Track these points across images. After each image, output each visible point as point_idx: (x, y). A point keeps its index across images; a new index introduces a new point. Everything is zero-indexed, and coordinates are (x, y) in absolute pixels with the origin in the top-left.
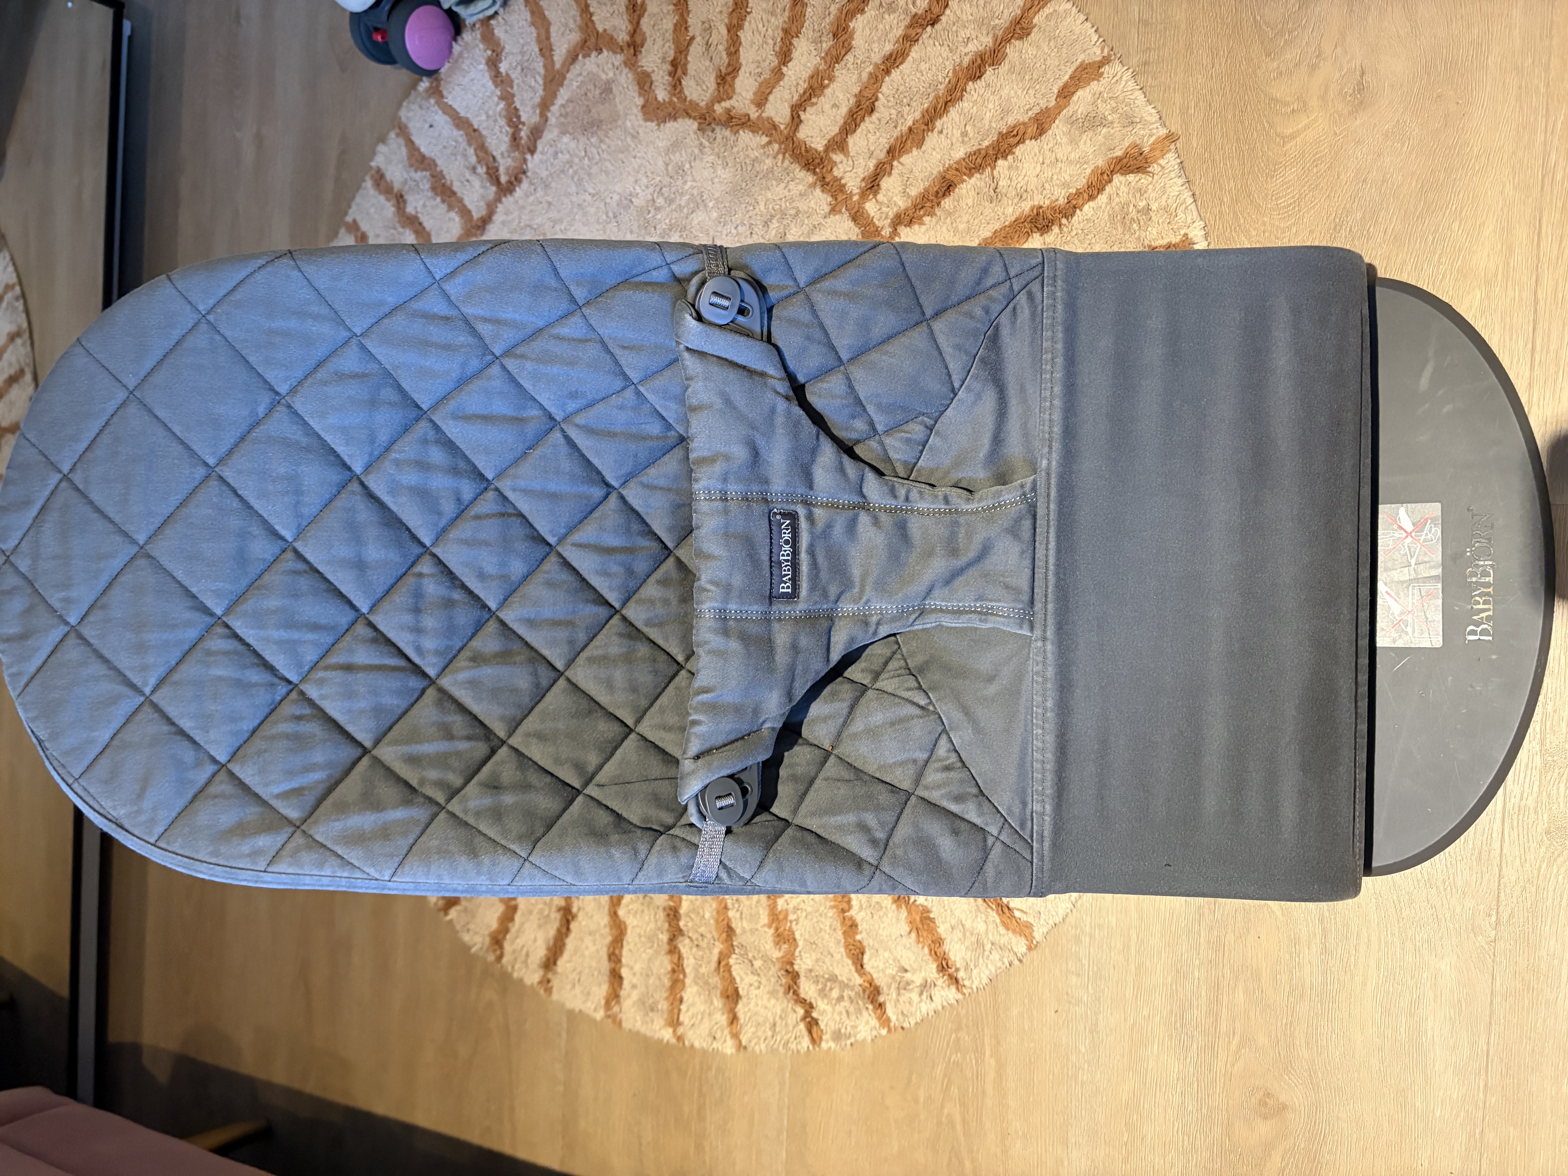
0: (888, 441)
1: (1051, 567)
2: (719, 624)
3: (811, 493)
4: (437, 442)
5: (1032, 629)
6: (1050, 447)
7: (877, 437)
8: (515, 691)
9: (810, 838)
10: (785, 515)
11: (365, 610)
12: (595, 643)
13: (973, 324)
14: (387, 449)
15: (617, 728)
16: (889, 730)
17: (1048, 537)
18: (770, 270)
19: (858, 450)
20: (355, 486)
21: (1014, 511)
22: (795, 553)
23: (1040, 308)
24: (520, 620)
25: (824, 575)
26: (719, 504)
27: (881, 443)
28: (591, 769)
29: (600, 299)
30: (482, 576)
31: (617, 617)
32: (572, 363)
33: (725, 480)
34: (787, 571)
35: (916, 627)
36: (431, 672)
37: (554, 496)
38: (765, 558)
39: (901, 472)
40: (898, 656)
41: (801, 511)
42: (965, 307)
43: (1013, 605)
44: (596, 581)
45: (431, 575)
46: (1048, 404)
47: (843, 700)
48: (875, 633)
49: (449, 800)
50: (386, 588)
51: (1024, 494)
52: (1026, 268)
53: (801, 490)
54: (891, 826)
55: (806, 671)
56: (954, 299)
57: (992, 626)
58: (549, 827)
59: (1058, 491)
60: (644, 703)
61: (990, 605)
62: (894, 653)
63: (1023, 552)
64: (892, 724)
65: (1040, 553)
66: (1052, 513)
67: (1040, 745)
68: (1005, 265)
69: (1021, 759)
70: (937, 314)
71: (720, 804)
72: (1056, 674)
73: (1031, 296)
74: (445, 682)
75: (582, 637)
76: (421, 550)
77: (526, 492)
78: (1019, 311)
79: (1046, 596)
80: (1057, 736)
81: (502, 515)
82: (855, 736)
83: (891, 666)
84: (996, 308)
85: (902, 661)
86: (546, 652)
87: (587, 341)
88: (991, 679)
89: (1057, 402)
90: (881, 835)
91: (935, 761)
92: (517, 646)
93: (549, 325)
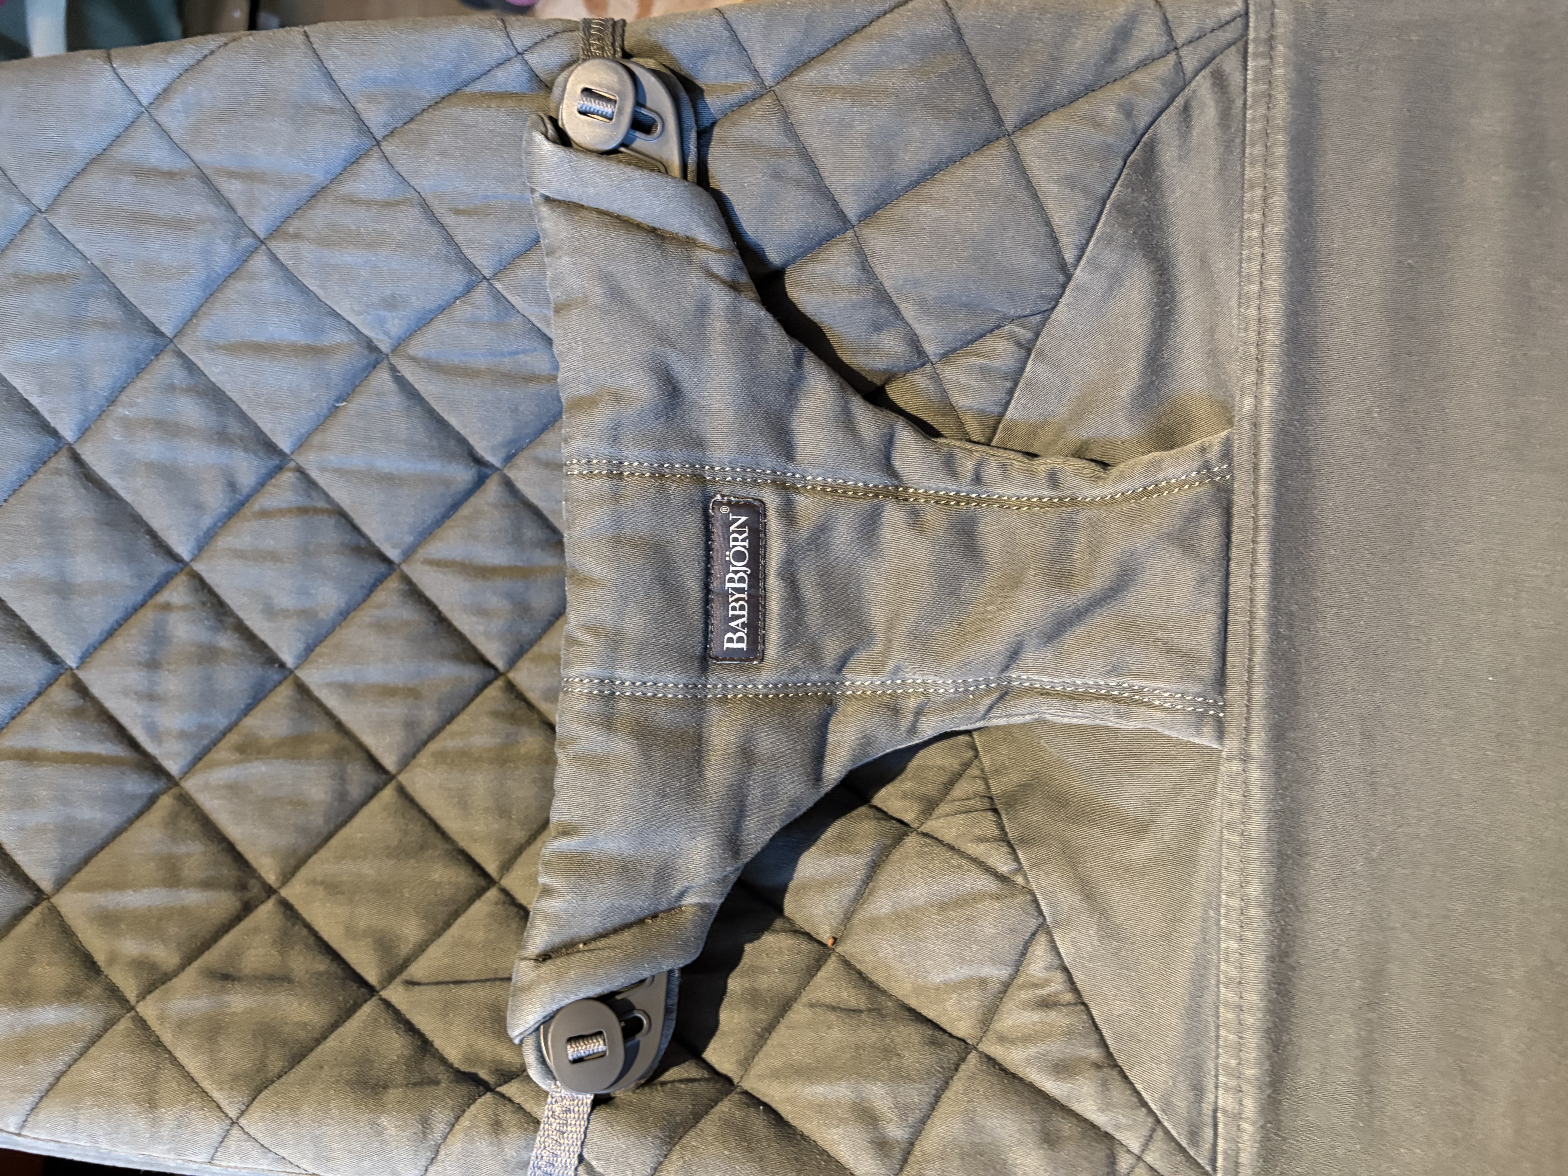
0: (948, 373)
1: (1261, 613)
2: (596, 707)
3: (791, 466)
4: (191, 390)
5: (1221, 734)
6: (1260, 372)
7: (928, 367)
8: (300, 804)
9: (759, 1123)
10: (737, 507)
11: (71, 661)
12: (454, 727)
13: (1099, 137)
14: (112, 401)
15: (462, 877)
16: (936, 918)
17: (1254, 552)
18: (705, 54)
19: (894, 392)
20: (62, 461)
21: (1183, 499)
22: (757, 576)
23: (1239, 103)
24: (329, 685)
25: (814, 618)
26: (602, 485)
27: (936, 378)
28: (405, 950)
29: (412, 126)
30: (271, 611)
31: (499, 683)
32: (374, 243)
33: (615, 440)
34: (738, 611)
35: (995, 722)
36: (173, 767)
37: (388, 480)
38: (692, 585)
39: (975, 431)
40: (974, 771)
41: (771, 499)
42: (1083, 106)
43: (1180, 686)
44: (464, 623)
45: (185, 608)
46: (1255, 288)
47: (857, 852)
48: (913, 729)
49: (146, 992)
50: (106, 627)
51: (1207, 465)
52: (1210, 24)
53: (769, 462)
54: (918, 1115)
55: (769, 796)
56: (1061, 90)
57: (1140, 725)
58: (297, 1058)
59: (1276, 458)
60: (519, 835)
61: (1137, 684)
62: (967, 765)
63: (1202, 581)
64: (943, 907)
65: (1239, 583)
66: (1263, 504)
67: (1234, 973)
68: (1166, 22)
69: (1193, 997)
70: (1027, 122)
71: (573, 1051)
72: (1269, 829)
73: (1219, 80)
74: (191, 785)
75: (429, 716)
76: (170, 566)
77: (341, 472)
78: (1195, 113)
79: (1250, 671)
80: (1271, 959)
81: (303, 511)
82: (874, 924)
83: (960, 790)
84: (1146, 107)
85: (980, 782)
86: (369, 740)
87: (397, 204)
88: (1141, 829)
89: (1274, 283)
90: (896, 1131)
91: (1021, 987)
92: (320, 728)
93: (336, 178)
